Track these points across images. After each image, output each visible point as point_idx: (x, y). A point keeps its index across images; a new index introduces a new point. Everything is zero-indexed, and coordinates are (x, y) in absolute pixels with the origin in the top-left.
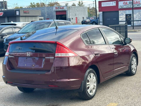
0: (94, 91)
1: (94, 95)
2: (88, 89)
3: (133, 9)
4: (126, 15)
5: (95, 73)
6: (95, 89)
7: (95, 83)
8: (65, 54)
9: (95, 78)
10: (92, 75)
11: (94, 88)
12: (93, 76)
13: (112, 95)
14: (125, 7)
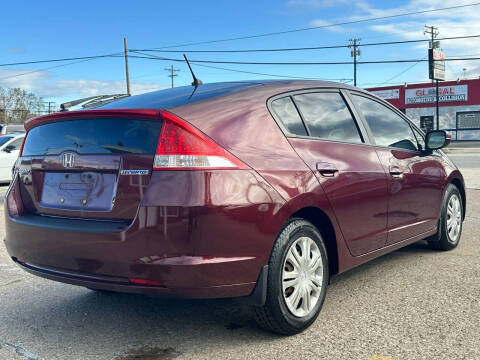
0: (314, 301)
1: (311, 315)
2: (288, 295)
3: (437, 105)
4: (422, 119)
5: (319, 237)
6: (318, 295)
7: (316, 272)
8: (194, 157)
9: (319, 254)
10: (306, 243)
11: (312, 293)
12: (312, 248)
13: (380, 319)
14: (419, 101)
